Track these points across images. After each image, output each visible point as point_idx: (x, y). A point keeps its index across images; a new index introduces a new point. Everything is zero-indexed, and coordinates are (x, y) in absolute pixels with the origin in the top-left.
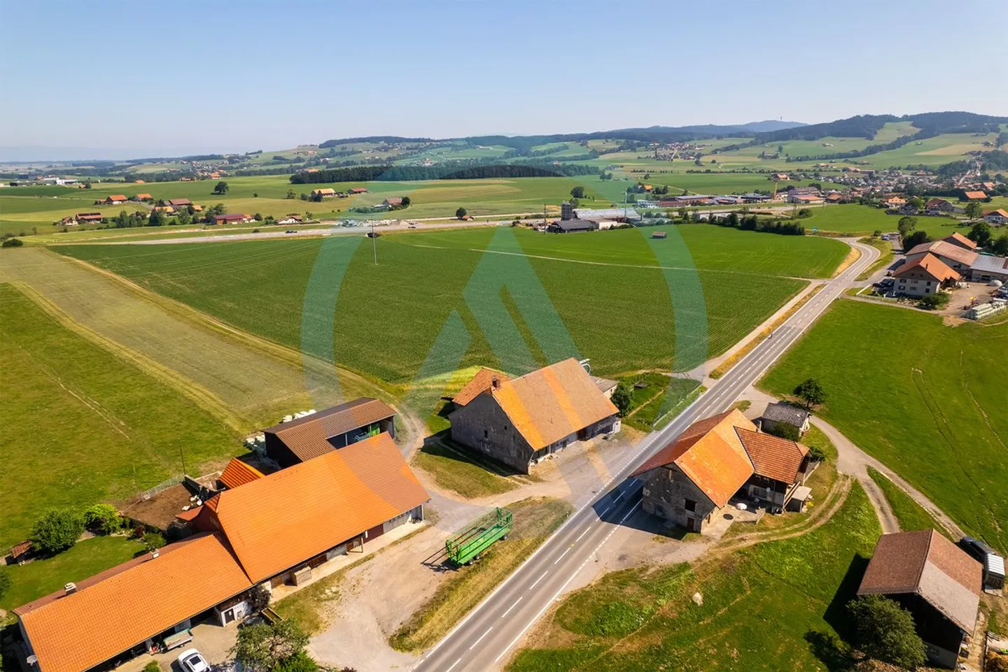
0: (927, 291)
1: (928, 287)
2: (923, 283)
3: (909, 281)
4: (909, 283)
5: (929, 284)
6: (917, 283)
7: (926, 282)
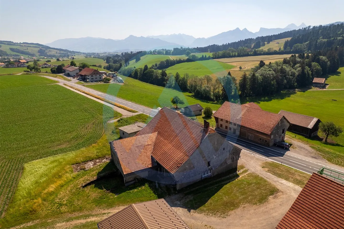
0: (100, 78)
1: (100, 77)
2: (98, 76)
3: (94, 76)
4: (94, 77)
5: (100, 76)
6: (96, 76)
7: (99, 75)
